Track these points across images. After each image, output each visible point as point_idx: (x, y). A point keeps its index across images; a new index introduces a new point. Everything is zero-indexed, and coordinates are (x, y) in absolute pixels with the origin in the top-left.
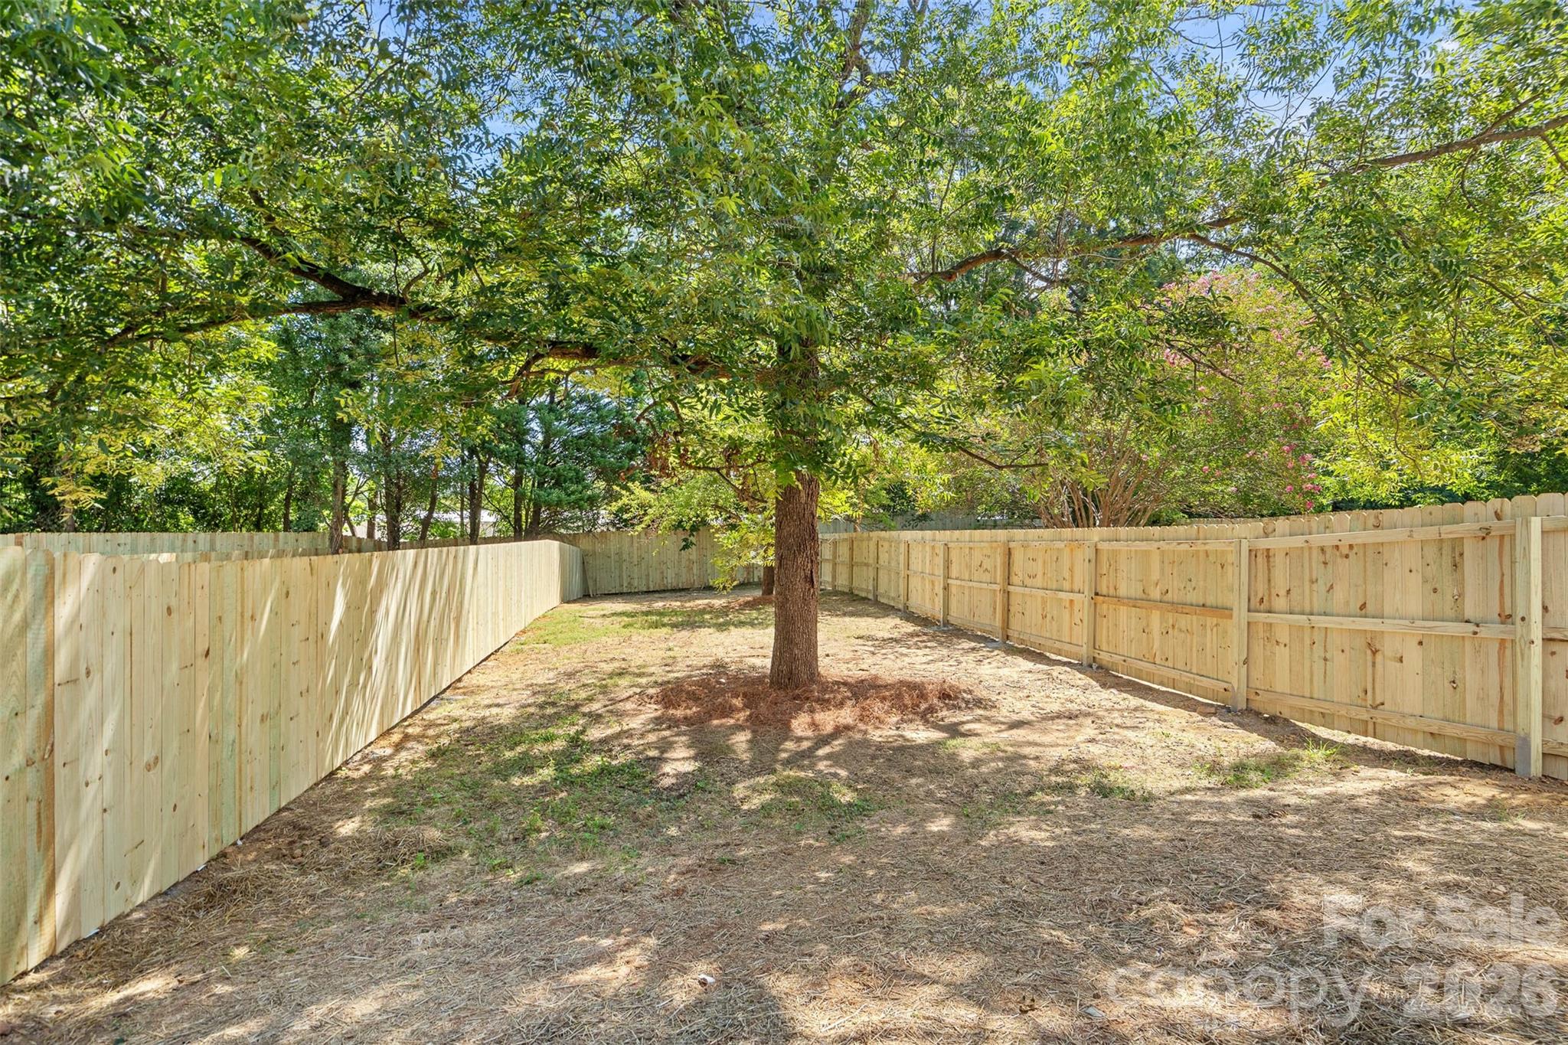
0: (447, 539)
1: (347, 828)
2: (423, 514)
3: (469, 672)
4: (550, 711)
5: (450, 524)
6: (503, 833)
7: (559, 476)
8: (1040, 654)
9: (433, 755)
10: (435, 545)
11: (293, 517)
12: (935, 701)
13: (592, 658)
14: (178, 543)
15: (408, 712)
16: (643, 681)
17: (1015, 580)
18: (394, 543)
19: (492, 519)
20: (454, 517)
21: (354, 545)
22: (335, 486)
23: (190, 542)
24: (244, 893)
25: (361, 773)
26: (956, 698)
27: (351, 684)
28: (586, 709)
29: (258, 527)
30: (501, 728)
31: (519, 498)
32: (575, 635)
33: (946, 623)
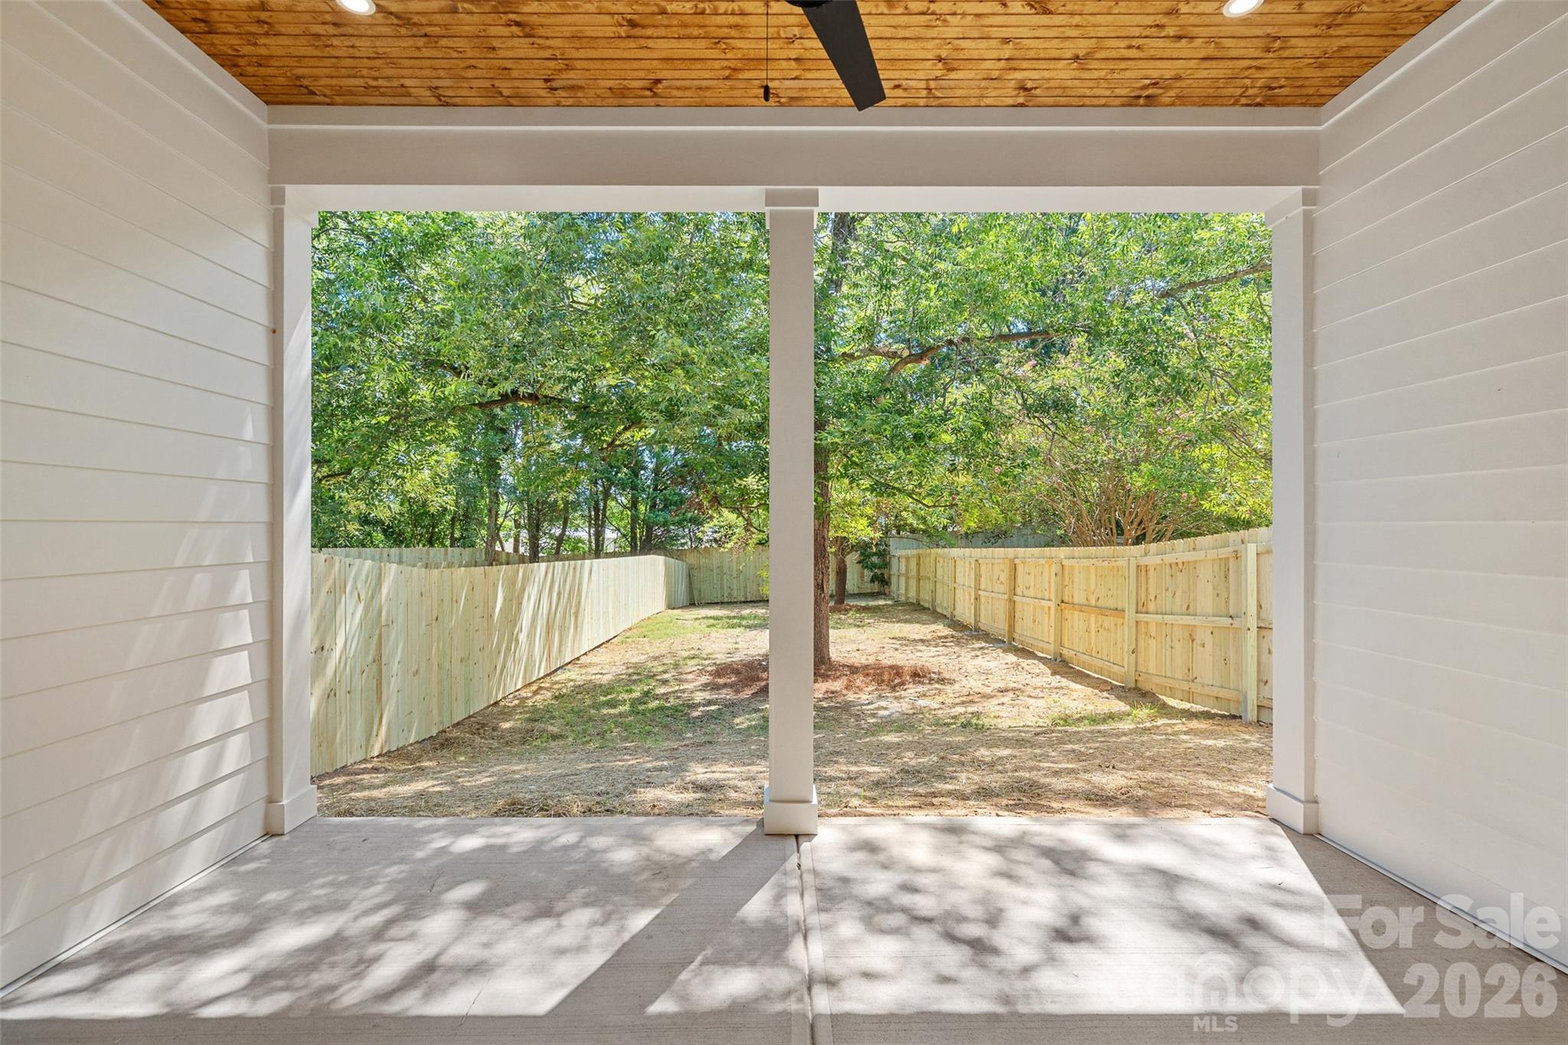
0: (577, 555)
1: (506, 725)
2: (557, 532)
3: (585, 654)
4: (635, 677)
5: (580, 540)
6: (591, 731)
7: (666, 500)
8: (1031, 652)
9: (556, 698)
10: (568, 559)
11: (457, 535)
12: (908, 678)
13: (674, 648)
14: (377, 557)
15: (542, 675)
16: (706, 662)
17: (1019, 591)
18: (534, 558)
19: (614, 535)
20: (583, 535)
21: (504, 558)
22: (490, 511)
23: (385, 555)
24: (458, 743)
25: (513, 704)
26: (924, 676)
27: (506, 649)
28: (658, 677)
29: (431, 543)
30: (601, 686)
31: (634, 519)
32: (668, 631)
33: (977, 629)
